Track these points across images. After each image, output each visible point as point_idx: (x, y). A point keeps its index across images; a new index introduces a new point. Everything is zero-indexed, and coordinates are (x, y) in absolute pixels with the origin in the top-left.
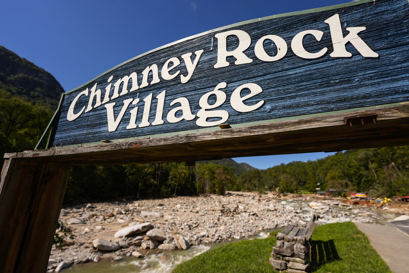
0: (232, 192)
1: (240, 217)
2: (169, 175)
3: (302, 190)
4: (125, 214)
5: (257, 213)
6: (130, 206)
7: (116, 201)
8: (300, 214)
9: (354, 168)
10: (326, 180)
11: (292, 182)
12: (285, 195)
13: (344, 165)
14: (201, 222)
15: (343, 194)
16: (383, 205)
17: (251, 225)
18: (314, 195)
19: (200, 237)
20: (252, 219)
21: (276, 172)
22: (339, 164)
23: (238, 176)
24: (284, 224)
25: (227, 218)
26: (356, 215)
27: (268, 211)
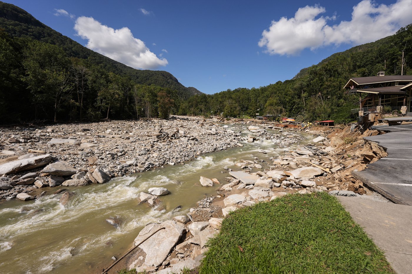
0: (177, 116)
1: (178, 142)
2: (97, 96)
3: (244, 114)
4: (24, 142)
5: (197, 137)
6: (38, 133)
7: (16, 126)
8: (239, 137)
9: (289, 96)
10: (265, 106)
11: (236, 108)
12: (228, 120)
13: (281, 93)
14: (129, 150)
15: (277, 119)
16: (305, 128)
17: (189, 150)
18: (253, 119)
19: (126, 167)
20: (191, 144)
21: (222, 97)
22: (278, 92)
23: (184, 100)
24: (222, 147)
25: (163, 144)
26: (285, 137)
27: (209, 135)
